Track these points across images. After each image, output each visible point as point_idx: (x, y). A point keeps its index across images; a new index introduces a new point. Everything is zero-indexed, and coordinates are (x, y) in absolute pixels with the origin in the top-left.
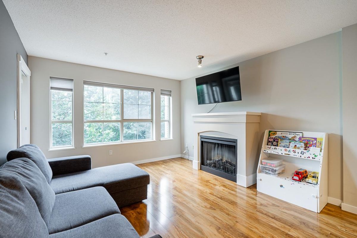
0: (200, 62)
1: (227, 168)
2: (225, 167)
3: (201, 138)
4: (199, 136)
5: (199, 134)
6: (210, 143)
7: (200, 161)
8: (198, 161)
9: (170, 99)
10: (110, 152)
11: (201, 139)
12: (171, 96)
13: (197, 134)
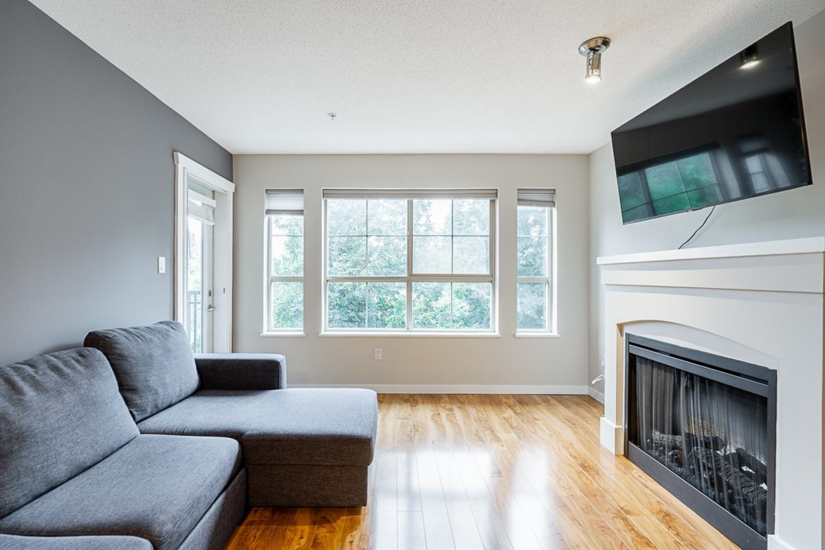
0: (595, 64)
1: (729, 487)
2: (720, 479)
3: (630, 343)
4: (622, 335)
5: (621, 327)
6: (660, 365)
7: (623, 426)
8: (618, 422)
9: (551, 212)
10: (376, 354)
11: (628, 349)
12: (554, 206)
13: (615, 329)
